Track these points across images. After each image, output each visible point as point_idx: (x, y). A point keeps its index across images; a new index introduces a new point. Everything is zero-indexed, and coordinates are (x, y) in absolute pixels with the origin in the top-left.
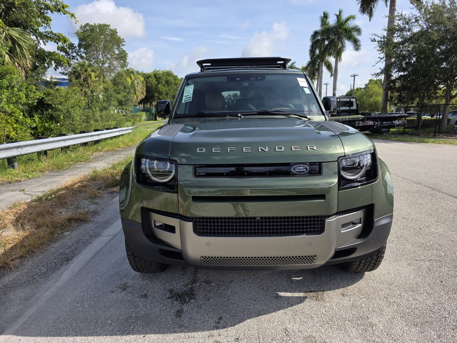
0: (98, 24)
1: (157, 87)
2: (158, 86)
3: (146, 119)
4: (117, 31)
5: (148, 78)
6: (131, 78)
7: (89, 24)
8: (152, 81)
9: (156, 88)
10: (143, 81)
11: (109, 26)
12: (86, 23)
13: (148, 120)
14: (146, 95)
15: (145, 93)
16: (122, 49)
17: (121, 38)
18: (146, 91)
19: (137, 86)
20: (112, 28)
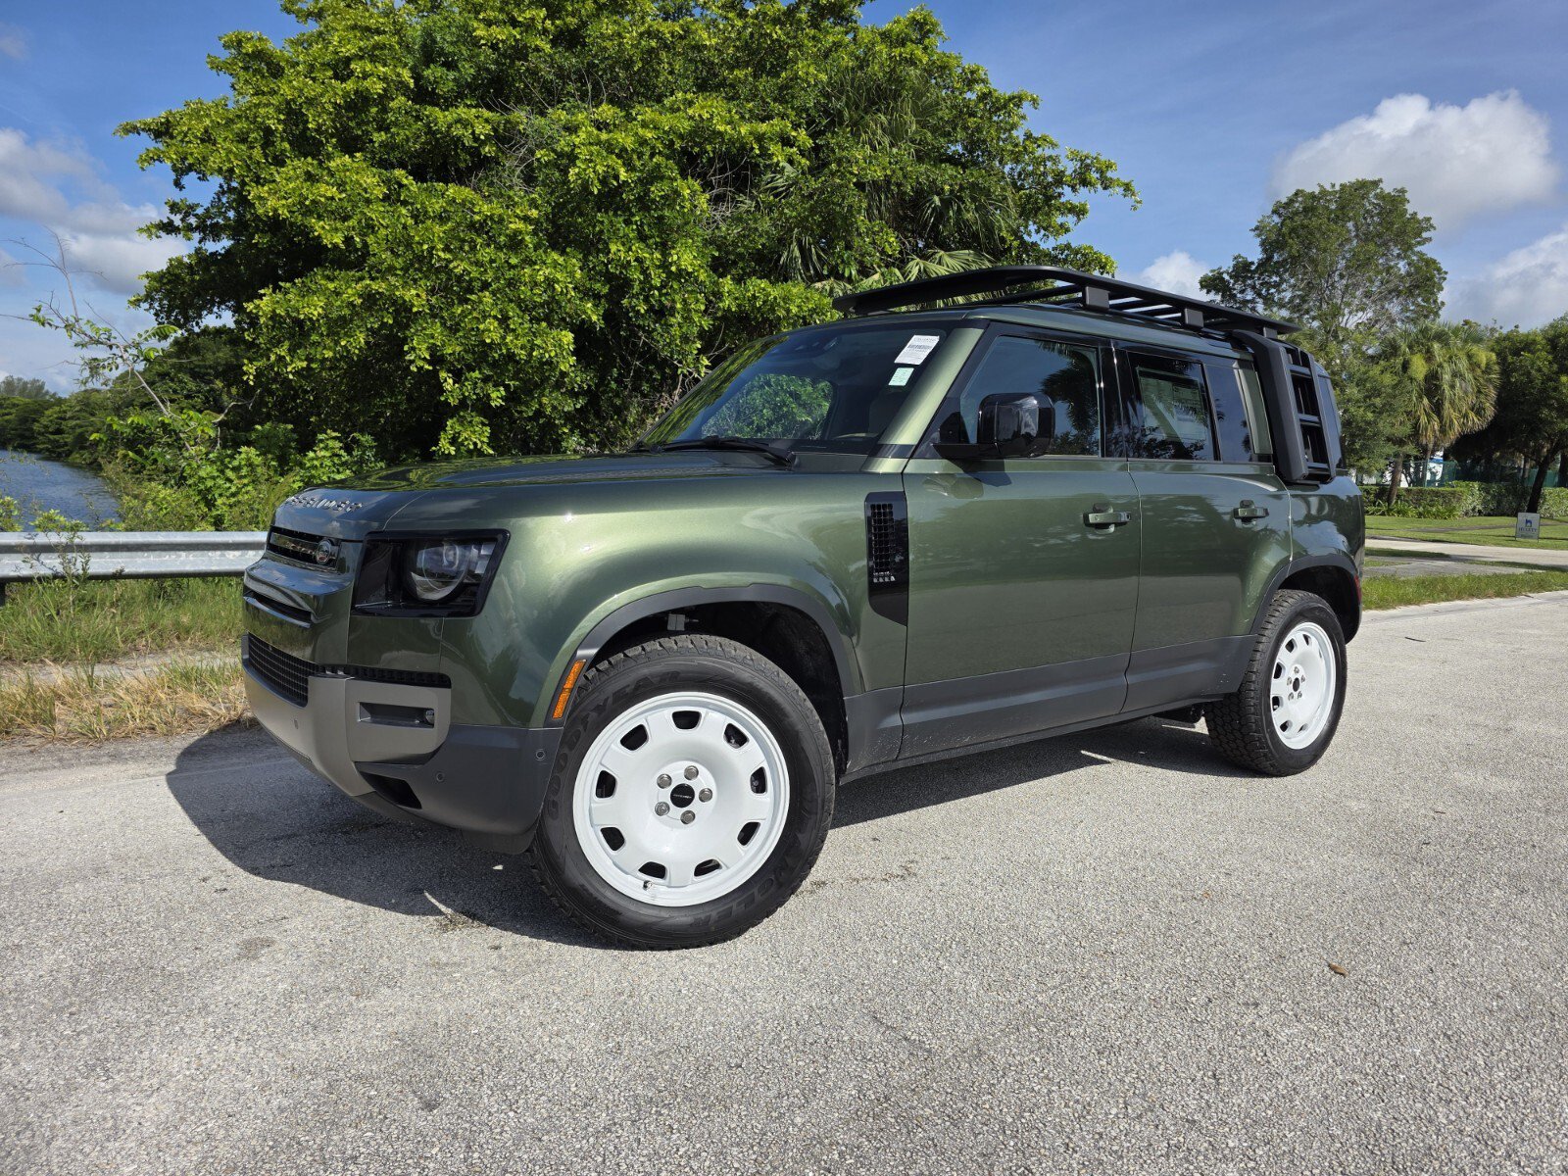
0: (1333, 186)
1: (1551, 384)
2: (1557, 380)
3: (1479, 507)
4: (1407, 196)
5: (1516, 353)
6: (1429, 357)
7: (1302, 191)
8: (1533, 364)
9: (1544, 390)
10: (1488, 364)
11: (1376, 183)
12: (1294, 192)
13: (1489, 515)
14: (1496, 417)
15: (1490, 412)
16: (1421, 254)
17: (1420, 217)
18: (1500, 403)
19: (1452, 387)
20: (1387, 188)
